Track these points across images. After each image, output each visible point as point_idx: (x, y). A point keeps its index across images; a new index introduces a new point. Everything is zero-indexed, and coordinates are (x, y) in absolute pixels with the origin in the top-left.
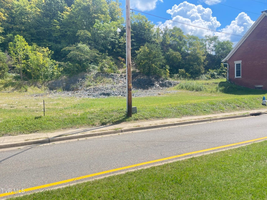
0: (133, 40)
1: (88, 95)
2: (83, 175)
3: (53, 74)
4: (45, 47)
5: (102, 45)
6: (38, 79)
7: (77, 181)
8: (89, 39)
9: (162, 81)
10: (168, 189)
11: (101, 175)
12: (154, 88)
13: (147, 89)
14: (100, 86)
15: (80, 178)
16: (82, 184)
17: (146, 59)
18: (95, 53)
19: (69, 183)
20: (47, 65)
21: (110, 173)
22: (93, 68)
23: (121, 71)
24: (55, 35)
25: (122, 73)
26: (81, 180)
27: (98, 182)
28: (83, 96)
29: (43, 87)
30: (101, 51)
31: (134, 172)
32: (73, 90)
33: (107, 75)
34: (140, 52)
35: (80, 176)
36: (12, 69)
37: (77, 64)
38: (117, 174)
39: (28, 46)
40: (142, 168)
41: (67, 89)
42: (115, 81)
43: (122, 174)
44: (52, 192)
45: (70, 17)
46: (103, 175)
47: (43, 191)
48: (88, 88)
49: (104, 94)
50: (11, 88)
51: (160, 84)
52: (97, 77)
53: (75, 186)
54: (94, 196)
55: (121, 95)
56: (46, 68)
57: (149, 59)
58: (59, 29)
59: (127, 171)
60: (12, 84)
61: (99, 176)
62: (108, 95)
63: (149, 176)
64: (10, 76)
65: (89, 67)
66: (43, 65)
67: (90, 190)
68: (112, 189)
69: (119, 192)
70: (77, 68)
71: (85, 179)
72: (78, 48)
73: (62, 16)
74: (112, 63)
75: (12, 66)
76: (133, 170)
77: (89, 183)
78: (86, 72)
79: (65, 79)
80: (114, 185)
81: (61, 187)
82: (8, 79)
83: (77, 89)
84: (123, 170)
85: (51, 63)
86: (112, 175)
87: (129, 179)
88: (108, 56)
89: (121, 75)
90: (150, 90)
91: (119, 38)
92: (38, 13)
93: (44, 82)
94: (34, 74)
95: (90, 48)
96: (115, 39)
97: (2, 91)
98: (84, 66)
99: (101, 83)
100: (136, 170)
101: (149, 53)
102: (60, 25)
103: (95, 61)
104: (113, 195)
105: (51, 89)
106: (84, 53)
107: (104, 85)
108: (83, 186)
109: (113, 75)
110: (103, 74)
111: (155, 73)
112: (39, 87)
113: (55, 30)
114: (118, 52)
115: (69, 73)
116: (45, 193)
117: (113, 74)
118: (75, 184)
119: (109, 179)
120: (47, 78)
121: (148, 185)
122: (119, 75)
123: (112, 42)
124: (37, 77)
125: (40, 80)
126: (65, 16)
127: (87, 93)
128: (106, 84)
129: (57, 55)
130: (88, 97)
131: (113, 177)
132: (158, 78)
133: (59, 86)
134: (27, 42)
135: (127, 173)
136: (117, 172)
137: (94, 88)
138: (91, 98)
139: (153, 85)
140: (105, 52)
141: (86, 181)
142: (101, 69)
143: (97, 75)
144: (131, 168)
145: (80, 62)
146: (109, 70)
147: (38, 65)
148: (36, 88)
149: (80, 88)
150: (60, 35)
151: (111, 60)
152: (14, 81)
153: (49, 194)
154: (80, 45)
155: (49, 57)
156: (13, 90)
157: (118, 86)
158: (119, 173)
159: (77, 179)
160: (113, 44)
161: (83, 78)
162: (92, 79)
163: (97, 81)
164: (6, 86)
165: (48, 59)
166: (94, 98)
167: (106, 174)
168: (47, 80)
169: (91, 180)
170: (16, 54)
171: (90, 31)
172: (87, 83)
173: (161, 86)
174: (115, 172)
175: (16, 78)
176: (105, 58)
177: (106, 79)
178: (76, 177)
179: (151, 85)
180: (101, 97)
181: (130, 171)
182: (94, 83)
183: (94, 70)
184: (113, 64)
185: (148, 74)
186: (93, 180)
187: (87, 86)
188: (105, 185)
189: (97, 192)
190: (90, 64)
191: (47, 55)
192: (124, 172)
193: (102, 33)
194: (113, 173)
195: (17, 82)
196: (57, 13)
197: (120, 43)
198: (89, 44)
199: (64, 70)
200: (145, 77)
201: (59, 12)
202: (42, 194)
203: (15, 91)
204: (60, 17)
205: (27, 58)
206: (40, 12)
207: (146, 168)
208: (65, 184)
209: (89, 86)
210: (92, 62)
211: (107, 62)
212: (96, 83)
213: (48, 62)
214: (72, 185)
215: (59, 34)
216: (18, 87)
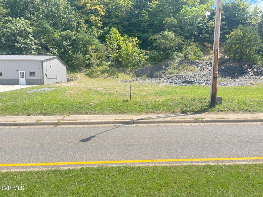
0: (224, 23)
1: (171, 82)
2: (161, 158)
3: (140, 62)
4: (134, 38)
5: (188, 31)
6: (127, 66)
7: (155, 163)
8: (175, 26)
9: (257, 68)
10: (252, 192)
11: (178, 162)
12: (247, 76)
13: (237, 77)
14: (183, 73)
15: (158, 161)
16: (160, 166)
17: (238, 44)
18: (180, 40)
19: (148, 163)
20: (135, 54)
21: (187, 162)
22: (177, 55)
23: (206, 58)
24: (144, 24)
25: (208, 60)
26: (159, 163)
27: (175, 168)
28: (165, 84)
29: (131, 74)
30: (187, 38)
31: (214, 166)
32: (157, 77)
33: (191, 62)
34: (232, 36)
35: (158, 159)
36: (108, 57)
37: (161, 52)
38: (194, 164)
39: (120, 37)
40: (224, 163)
41: (151, 76)
42: (200, 68)
43: (200, 165)
44: (134, 168)
45: (158, 6)
46: (180, 162)
47: (126, 165)
48: (171, 76)
49: (186, 82)
50: (106, 74)
51: (254, 73)
52: (180, 64)
53: (153, 167)
54: (170, 181)
55: (205, 84)
56: (134, 57)
57: (242, 43)
58: (148, 19)
59: (206, 164)
60: (108, 71)
61: (176, 162)
62: (191, 83)
63: (231, 173)
64: (106, 64)
65: (173, 54)
66: (132, 54)
67: (167, 174)
68: (189, 178)
69: (195, 183)
70: (162, 55)
71: (163, 163)
72: (163, 36)
73: (151, 6)
74: (197, 50)
75: (108, 55)
76: (213, 164)
77: (165, 167)
78: (170, 59)
79: (150, 67)
80: (191, 175)
81: (141, 165)
82: (105, 67)
83: (160, 77)
84: (201, 162)
85: (139, 52)
86: (189, 164)
87: (208, 172)
88: (194, 42)
89: (206, 63)
90: (240, 78)
91: (208, 22)
92: (130, 6)
93: (132, 70)
94: (124, 62)
95: (176, 36)
96: (203, 23)
97: (100, 77)
98: (168, 54)
99: (184, 70)
100: (216, 164)
101: (243, 37)
102: (148, 15)
103: (179, 48)
104: (189, 184)
105: (138, 76)
106: (169, 41)
107: (187, 73)
108: (160, 169)
109: (197, 63)
110: (187, 61)
111: (248, 60)
112: (127, 74)
113: (143, 21)
114: (205, 38)
115: (154, 61)
116: (127, 167)
117: (197, 61)
118: (153, 165)
119: (186, 167)
120: (134, 66)
121: (229, 183)
122: (205, 62)
123: (199, 27)
124: (127, 65)
125: (129, 67)
126: (153, 6)
127: (170, 80)
128: (190, 72)
129: (145, 45)
130: (171, 85)
131: (191, 166)
132: (252, 65)
133: (144, 74)
134: (120, 34)
135: (206, 166)
136: (195, 162)
137: (176, 76)
138: (173, 85)
139: (245, 73)
140: (191, 39)
141: (163, 165)
142: (186, 56)
143: (181, 62)
144: (211, 161)
145: (165, 50)
146: (194, 57)
147: (128, 55)
148: (125, 75)
149: (163, 76)
150: (148, 25)
151: (197, 46)
152: (108, 69)
153: (131, 169)
154: (165, 33)
155: (137, 47)
156: (108, 76)
157: (202, 73)
158: (197, 164)
159: (156, 161)
160: (200, 29)
161: (167, 66)
162: (176, 67)
163: (181, 68)
164: (103, 72)
165: (136, 48)
166: (176, 86)
167: (183, 162)
168: (134, 68)
169: (168, 165)
170: (111, 45)
171: (176, 18)
172: (170, 70)
173: (255, 75)
174: (193, 161)
175: (111, 66)
176: (190, 45)
177: (189, 67)
178: (155, 159)
179: (243, 72)
180: (183, 84)
181: (209, 164)
182: (177, 71)
183: (178, 57)
184: (199, 51)
185: (239, 61)
186: (170, 165)
187: (170, 74)
188: (182, 172)
189: (173, 177)
190: (174, 51)
191: (135, 44)
192: (202, 164)
193: (189, 19)
194: (191, 162)
195: (111, 70)
196: (147, 4)
197: (207, 27)
198: (175, 31)
199: (149, 58)
200: (236, 64)
201: (148, 3)
202: (126, 168)
203: (109, 77)
204: (149, 7)
205: (119, 48)
206: (131, 4)
207: (228, 164)
208: (144, 163)
209: (172, 73)
210: (176, 49)
211: (192, 49)
212: (179, 70)
213: (136, 51)
214: (150, 165)
215: (147, 23)
216: (112, 74)
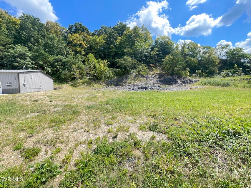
4: (105, 60)
6: (101, 79)
14: (138, 83)
18: (135, 62)
20: (106, 71)
22: (133, 72)
25: (153, 74)
29: (103, 84)
32: (120, 85)
33: (142, 76)
36: (89, 74)
37: (123, 70)
41: (117, 85)
42: (148, 80)
48: (130, 85)
49: (142, 88)
52: (135, 77)
65: (131, 71)
72: (124, 60)
78: (129, 74)
79: (116, 79)
88: (143, 64)
89: (152, 76)
91: (151, 52)
93: (104, 81)
94: (99, 76)
95: (132, 59)
98: (127, 70)
99: (138, 81)
103: (135, 68)
105: (107, 85)
106: (128, 62)
107: (140, 82)
109: (146, 76)
110: (139, 75)
112: (101, 84)
115: (118, 75)
117: (146, 75)
122: (151, 76)
126: (118, 43)
127: (129, 87)
129: (112, 65)
133: (112, 84)
137: (133, 85)
140: (141, 62)
142: (139, 72)
145: (125, 68)
146: (144, 73)
149: (125, 85)
151: (145, 66)
157: (150, 83)
160: (146, 56)
161: (127, 78)
162: (133, 79)
163: (136, 80)
168: (106, 80)
172: (129, 81)
175: (90, 79)
176: (141, 65)
177: (141, 79)
180: (139, 90)
184: (146, 69)
187: (129, 83)
190: (131, 69)
191: (106, 65)
195: (90, 81)
204: (115, 44)
209: (131, 83)
211: (142, 67)
